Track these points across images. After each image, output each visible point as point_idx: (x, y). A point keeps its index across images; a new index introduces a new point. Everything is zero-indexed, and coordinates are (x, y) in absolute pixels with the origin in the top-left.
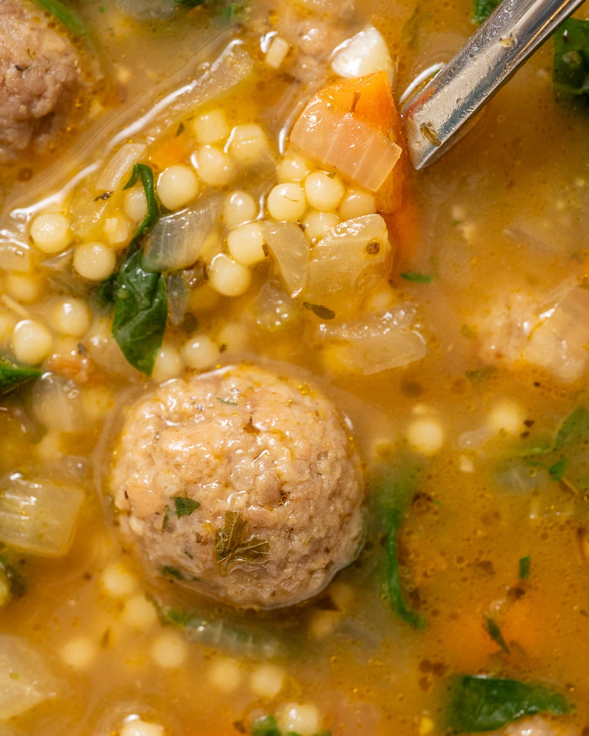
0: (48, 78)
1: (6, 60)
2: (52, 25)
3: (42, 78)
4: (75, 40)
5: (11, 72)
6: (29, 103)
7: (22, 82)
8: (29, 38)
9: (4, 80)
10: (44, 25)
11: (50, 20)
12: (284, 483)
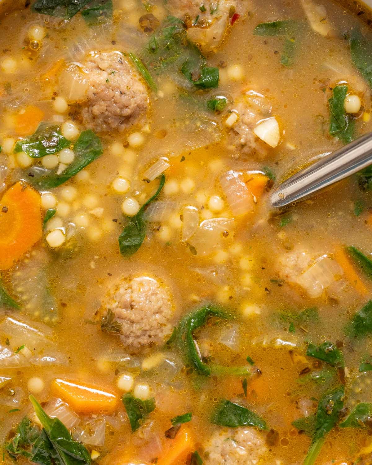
0: (132, 100)
1: (117, 88)
2: (140, 80)
3: (130, 99)
4: (148, 88)
5: (118, 93)
6: (122, 109)
7: (121, 99)
8: (129, 82)
9: (114, 96)
10: (137, 79)
11: (140, 77)
12: (133, 301)
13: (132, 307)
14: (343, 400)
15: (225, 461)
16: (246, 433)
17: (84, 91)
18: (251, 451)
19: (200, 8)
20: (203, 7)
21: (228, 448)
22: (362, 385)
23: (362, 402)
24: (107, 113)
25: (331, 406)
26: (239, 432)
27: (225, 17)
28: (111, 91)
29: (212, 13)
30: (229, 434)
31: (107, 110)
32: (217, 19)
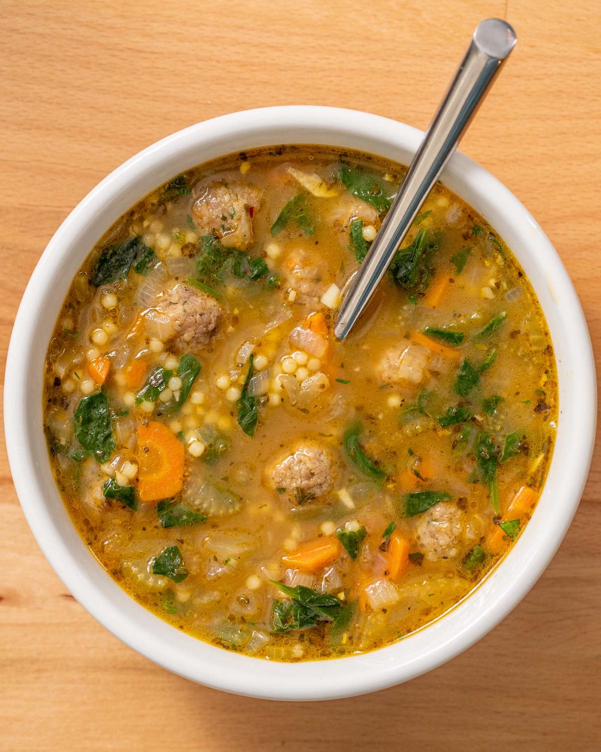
0: (211, 316)
1: (195, 313)
2: (208, 296)
3: (209, 316)
4: (217, 300)
5: (198, 317)
6: (206, 327)
7: (202, 320)
8: (201, 303)
9: (196, 320)
10: (206, 297)
11: (207, 294)
12: (311, 470)
13: (313, 474)
14: (492, 442)
15: (437, 539)
16: (439, 510)
17: (170, 327)
18: (450, 520)
19: (221, 219)
20: (223, 216)
21: (433, 529)
22: (500, 422)
23: (507, 435)
24: (197, 335)
25: (485, 452)
26: (434, 513)
27: (244, 214)
28: (192, 317)
29: (232, 218)
30: (428, 519)
31: (195, 333)
32: (239, 219)
